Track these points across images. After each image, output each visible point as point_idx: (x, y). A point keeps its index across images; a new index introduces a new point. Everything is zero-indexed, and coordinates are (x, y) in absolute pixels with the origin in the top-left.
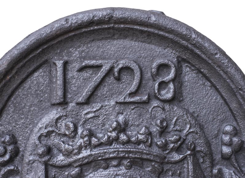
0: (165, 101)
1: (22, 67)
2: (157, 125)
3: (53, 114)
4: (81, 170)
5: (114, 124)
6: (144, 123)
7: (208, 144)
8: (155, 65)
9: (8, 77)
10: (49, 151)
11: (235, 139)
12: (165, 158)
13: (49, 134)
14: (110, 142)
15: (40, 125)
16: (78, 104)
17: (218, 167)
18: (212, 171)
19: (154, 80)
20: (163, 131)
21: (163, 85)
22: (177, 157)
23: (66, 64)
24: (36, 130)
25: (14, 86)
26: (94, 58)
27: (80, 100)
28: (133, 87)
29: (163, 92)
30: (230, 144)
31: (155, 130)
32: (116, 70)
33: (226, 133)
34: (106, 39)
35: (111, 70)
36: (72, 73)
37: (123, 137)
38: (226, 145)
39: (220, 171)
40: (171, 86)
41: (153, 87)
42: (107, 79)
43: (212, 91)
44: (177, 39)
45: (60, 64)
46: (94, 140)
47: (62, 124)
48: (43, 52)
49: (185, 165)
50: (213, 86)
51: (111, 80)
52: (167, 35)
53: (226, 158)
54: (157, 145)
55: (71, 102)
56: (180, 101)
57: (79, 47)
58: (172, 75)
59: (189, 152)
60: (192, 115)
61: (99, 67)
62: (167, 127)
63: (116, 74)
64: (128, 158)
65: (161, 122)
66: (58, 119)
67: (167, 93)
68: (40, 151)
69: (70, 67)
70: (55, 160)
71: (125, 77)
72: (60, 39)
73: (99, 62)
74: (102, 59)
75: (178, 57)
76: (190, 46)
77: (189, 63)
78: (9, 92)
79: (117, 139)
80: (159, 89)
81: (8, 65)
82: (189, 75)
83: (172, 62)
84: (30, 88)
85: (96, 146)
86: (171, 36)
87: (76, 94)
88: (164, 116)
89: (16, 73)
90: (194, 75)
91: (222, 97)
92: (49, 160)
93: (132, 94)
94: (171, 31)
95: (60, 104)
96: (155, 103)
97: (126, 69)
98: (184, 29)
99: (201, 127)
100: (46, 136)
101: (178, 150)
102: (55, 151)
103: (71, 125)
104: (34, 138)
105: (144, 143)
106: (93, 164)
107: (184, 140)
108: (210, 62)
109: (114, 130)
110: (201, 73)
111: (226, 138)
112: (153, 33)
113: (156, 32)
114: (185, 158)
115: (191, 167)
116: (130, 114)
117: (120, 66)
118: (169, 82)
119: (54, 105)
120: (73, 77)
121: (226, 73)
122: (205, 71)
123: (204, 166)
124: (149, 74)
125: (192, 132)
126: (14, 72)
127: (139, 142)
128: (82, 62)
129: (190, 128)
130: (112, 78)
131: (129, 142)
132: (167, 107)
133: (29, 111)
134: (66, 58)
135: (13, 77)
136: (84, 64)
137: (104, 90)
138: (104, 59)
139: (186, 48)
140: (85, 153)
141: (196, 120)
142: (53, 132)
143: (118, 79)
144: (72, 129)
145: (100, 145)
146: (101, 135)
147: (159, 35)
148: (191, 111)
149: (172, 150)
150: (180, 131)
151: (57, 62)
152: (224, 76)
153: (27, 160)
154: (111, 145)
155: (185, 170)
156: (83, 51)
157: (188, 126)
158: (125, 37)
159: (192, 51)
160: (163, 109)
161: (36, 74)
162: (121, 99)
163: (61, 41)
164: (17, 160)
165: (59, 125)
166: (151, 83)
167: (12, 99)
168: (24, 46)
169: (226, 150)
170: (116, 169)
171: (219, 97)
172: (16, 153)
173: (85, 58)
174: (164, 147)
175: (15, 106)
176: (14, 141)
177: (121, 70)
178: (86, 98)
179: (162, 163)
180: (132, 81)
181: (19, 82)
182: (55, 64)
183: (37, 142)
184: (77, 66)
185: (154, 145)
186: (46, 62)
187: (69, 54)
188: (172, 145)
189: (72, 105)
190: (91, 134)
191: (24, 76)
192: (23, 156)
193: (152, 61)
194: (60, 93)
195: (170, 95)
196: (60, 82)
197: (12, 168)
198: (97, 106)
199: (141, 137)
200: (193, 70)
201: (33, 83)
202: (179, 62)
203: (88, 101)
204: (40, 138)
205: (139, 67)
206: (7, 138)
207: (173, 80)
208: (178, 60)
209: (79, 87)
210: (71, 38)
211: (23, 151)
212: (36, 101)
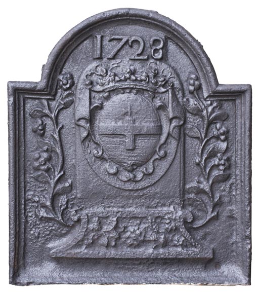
0: (157, 60)
1: (78, 38)
2: (152, 72)
3: (95, 64)
4: (109, 94)
5: (128, 70)
6: (145, 71)
7: (181, 84)
8: (152, 40)
9: (71, 43)
10: (92, 83)
11: (197, 83)
12: (156, 90)
13: (92, 74)
14: (126, 80)
15: (87, 69)
16: (108, 59)
17: (187, 97)
18: (183, 99)
19: (151, 48)
20: (156, 75)
21: (156, 51)
22: (163, 90)
23: (102, 37)
24: (85, 72)
25: (73, 48)
26: (118, 35)
27: (110, 57)
28: (139, 52)
29: (156, 55)
30: (193, 85)
31: (151, 75)
32: (130, 42)
33: (191, 79)
34: (125, 24)
35: (128, 41)
36: (106, 42)
37: (133, 78)
38: (191, 85)
39: (188, 100)
40: (161, 51)
41: (151, 52)
42: (125, 46)
43: (184, 56)
44: (164, 26)
45: (99, 37)
46: (117, 79)
47: (99, 69)
48: (90, 30)
49: (167, 95)
50: (185, 53)
51: (127, 47)
52: (158, 24)
53: (191, 93)
54: (152, 82)
55: (105, 58)
56: (166, 60)
57: (110, 28)
58: (161, 45)
59: (170, 87)
60: (173, 68)
61: (121, 39)
62: (158, 73)
63: (130, 44)
64: (135, 88)
65: (155, 71)
66: (97, 67)
67: (158, 55)
68: (87, 83)
69: (104, 39)
70: (95, 88)
71: (135, 46)
72: (99, 24)
73: (121, 37)
74: (122, 35)
75: (165, 36)
76: (171, 30)
77: (172, 40)
78: (70, 51)
79: (129, 78)
80: (154, 53)
81: (72, 36)
82: (172, 47)
83: (162, 38)
84: (82, 49)
85: (118, 81)
86: (161, 25)
87: (108, 53)
88: (156, 68)
89: (75, 41)
90: (175, 46)
91: (190, 59)
92: (92, 87)
93: (138, 55)
94: (161, 22)
95: (98, 59)
96: (152, 61)
97: (136, 41)
98: (168, 21)
99: (178, 75)
100: (90, 75)
101: (164, 86)
102: (95, 84)
103: (104, 70)
104: (83, 77)
105: (145, 81)
106: (116, 91)
107: (167, 81)
108: (182, 39)
109: (128, 73)
110: (179, 45)
111: (192, 82)
112: (151, 23)
113: (153, 22)
114: (168, 91)
115: (170, 95)
116: (137, 66)
117: (133, 39)
118: (160, 49)
119: (94, 59)
120: (106, 45)
121: (191, 45)
122: (180, 45)
123: (178, 96)
124: (149, 45)
125: (172, 77)
126: (74, 40)
127: (142, 80)
128: (111, 37)
129: (171, 75)
130: (128, 46)
131: (136, 80)
132: (158, 63)
133: (81, 62)
134: (102, 34)
135: (73, 43)
136: (112, 38)
137: (123, 52)
138: (124, 35)
139: (169, 31)
140: (111, 84)
141: (175, 71)
142: (94, 73)
143: (131, 46)
144: (105, 72)
145: (121, 81)
146: (121, 76)
147: (155, 24)
148: (172, 66)
149: (160, 86)
150: (165, 76)
151: (97, 36)
152: (190, 47)
153: (79, 88)
154: (126, 81)
155: (167, 97)
156: (112, 31)
157: (170, 74)
158: (136, 24)
159: (173, 33)
160: (156, 64)
161: (85, 42)
162: (133, 58)
163: (100, 25)
164: (73, 88)
165: (97, 70)
166: (149, 50)
167: (72, 55)
168: (80, 26)
169: (192, 88)
170: (129, 94)
171: (188, 59)
172: (73, 84)
173: (113, 35)
174: (156, 83)
175: (73, 59)
176: (72, 77)
177: (133, 42)
178: (113, 55)
179: (154, 92)
180: (139, 48)
181: (76, 45)
182: (96, 37)
183: (85, 78)
184: (108, 38)
185: (150, 83)
186: (91, 35)
187: (104, 32)
188: (160, 83)
189: (105, 59)
190: (115, 75)
191: (79, 43)
192: (77, 86)
193: (151, 38)
194: (99, 52)
195: (160, 57)
196: (99, 46)
197: (71, 92)
198: (119, 61)
199: (143, 78)
200: (174, 44)
201: (83, 47)
202: (166, 39)
203: (114, 58)
204: (87, 76)
205: (143, 40)
206: (69, 76)
207: (162, 48)
208: (165, 38)
209: (109, 50)
210: (106, 24)
211: (77, 83)
212: (85, 57)
